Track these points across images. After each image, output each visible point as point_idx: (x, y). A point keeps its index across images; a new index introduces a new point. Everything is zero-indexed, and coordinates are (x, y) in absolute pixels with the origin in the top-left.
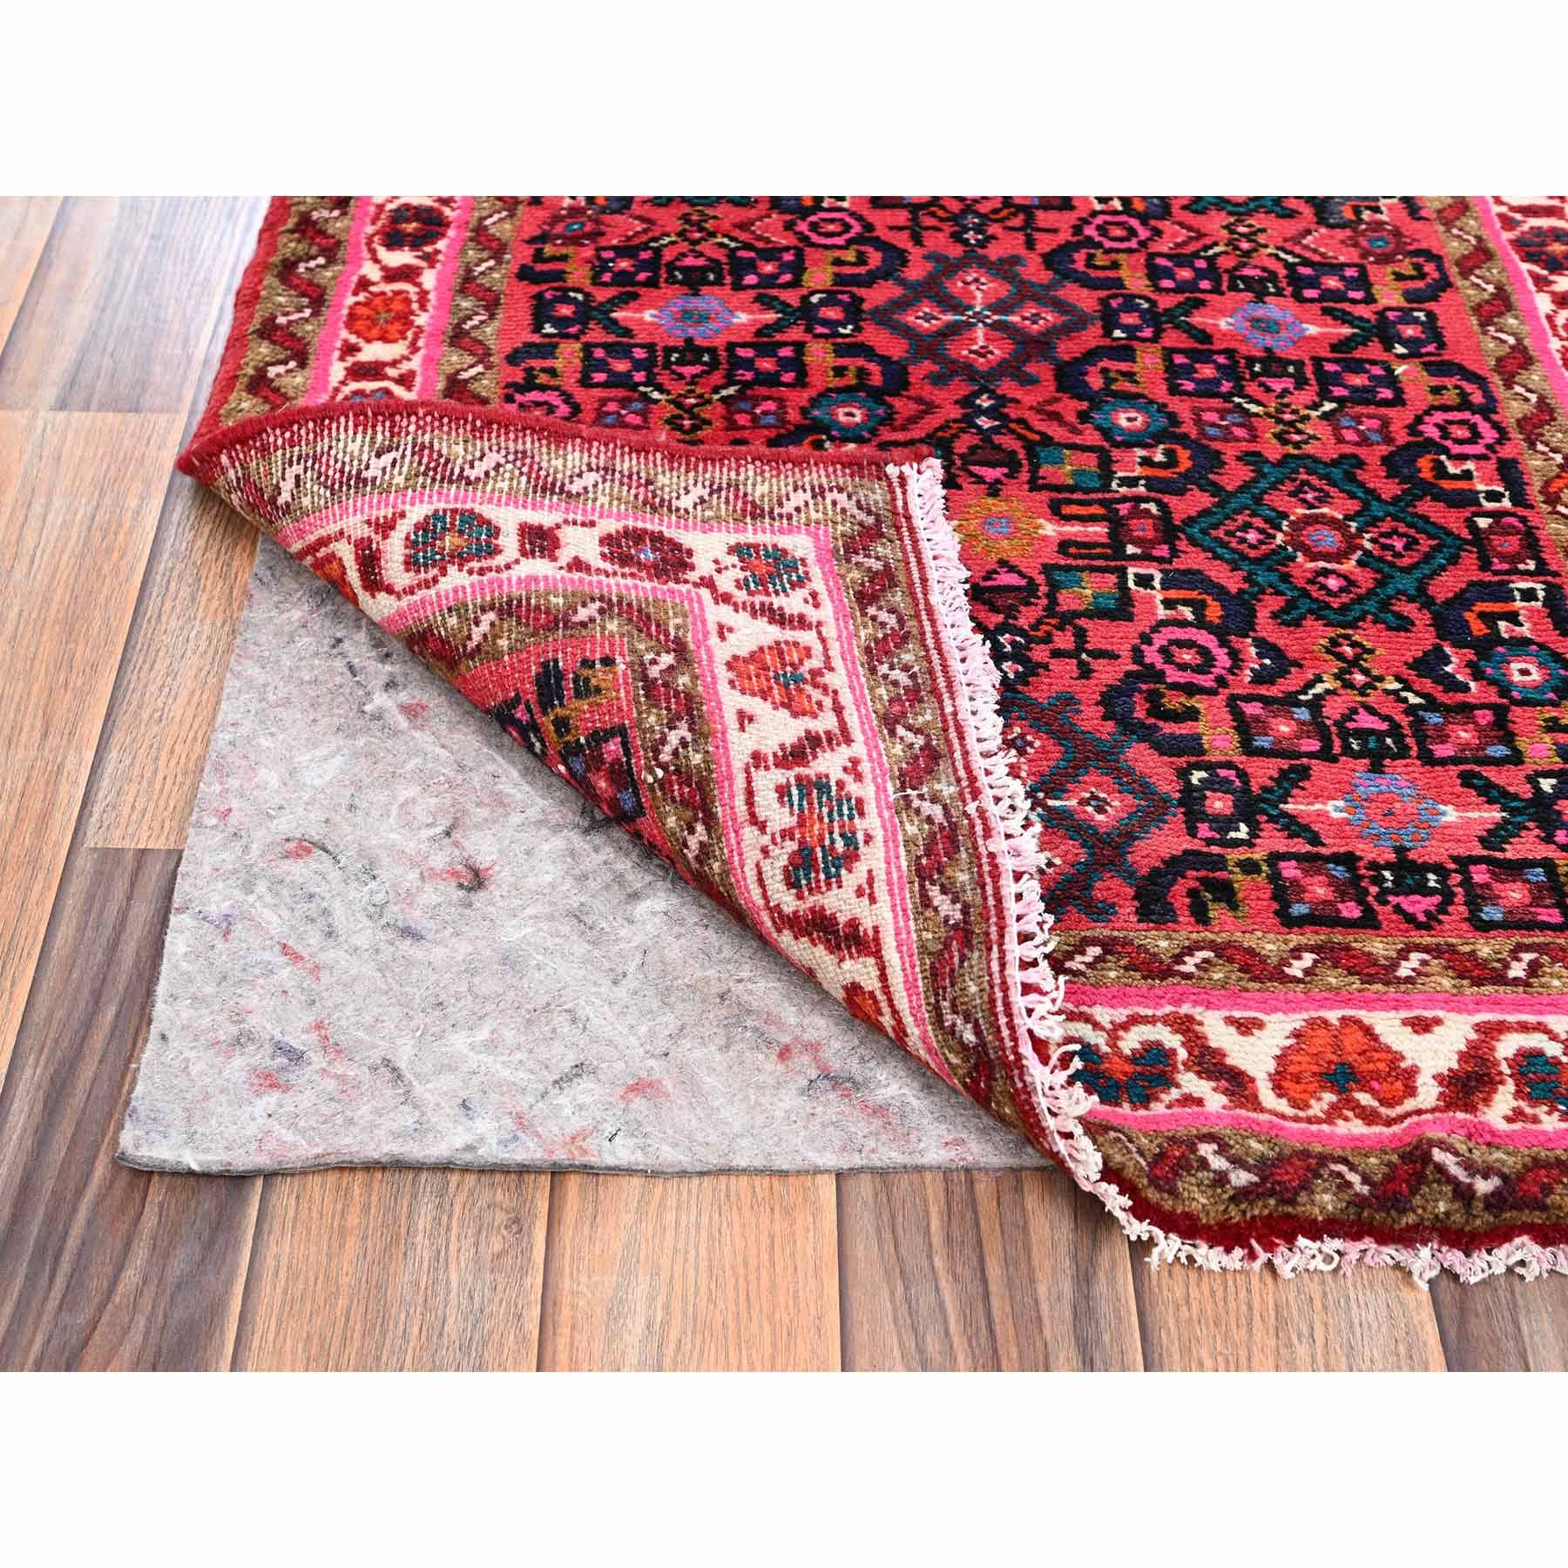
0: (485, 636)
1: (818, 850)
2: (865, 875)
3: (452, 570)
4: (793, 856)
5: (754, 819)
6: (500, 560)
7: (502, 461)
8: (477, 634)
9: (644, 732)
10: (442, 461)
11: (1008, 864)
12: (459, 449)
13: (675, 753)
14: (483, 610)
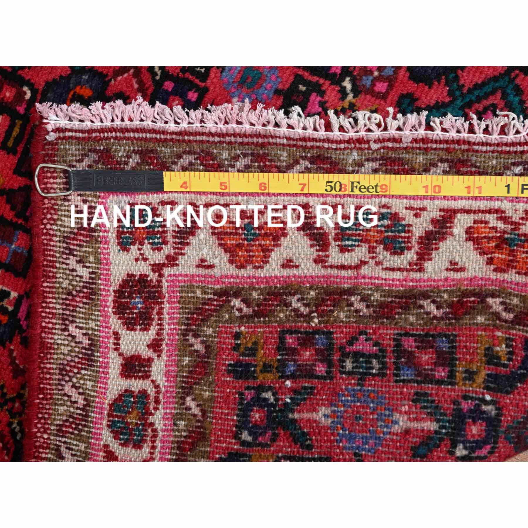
0: (198, 406)
1: (386, 234)
2: (408, 211)
3: (151, 419)
4: (386, 249)
5: (357, 267)
6: (151, 391)
7: (70, 384)
8: (196, 410)
9: (289, 320)
10: (71, 420)
11: (422, 132)
12: (62, 409)
13: (306, 305)
14: (184, 404)
